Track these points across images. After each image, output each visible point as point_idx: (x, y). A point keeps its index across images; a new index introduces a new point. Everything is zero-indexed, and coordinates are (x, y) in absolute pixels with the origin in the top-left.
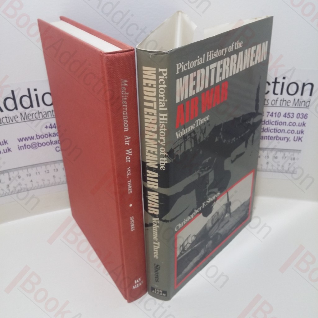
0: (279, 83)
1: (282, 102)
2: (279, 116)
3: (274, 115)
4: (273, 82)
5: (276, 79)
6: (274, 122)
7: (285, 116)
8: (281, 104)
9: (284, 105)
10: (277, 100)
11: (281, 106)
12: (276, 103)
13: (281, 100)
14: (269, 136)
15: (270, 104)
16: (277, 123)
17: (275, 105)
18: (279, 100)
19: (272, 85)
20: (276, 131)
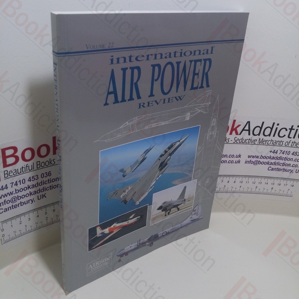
0: (294, 129)
1: (293, 143)
2: (288, 154)
3: (285, 153)
4: (289, 129)
5: (292, 126)
6: (284, 158)
7: (293, 154)
8: (292, 145)
9: (294, 146)
10: (290, 142)
11: (291, 146)
12: (288, 144)
13: (293, 142)
14: (278, 168)
15: (284, 145)
16: (286, 159)
17: (287, 146)
18: (291, 142)
19: (289, 131)
20: (284, 164)
